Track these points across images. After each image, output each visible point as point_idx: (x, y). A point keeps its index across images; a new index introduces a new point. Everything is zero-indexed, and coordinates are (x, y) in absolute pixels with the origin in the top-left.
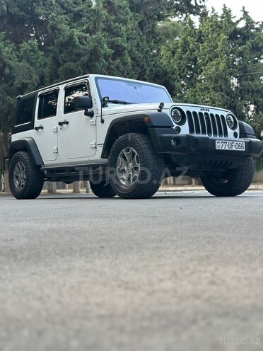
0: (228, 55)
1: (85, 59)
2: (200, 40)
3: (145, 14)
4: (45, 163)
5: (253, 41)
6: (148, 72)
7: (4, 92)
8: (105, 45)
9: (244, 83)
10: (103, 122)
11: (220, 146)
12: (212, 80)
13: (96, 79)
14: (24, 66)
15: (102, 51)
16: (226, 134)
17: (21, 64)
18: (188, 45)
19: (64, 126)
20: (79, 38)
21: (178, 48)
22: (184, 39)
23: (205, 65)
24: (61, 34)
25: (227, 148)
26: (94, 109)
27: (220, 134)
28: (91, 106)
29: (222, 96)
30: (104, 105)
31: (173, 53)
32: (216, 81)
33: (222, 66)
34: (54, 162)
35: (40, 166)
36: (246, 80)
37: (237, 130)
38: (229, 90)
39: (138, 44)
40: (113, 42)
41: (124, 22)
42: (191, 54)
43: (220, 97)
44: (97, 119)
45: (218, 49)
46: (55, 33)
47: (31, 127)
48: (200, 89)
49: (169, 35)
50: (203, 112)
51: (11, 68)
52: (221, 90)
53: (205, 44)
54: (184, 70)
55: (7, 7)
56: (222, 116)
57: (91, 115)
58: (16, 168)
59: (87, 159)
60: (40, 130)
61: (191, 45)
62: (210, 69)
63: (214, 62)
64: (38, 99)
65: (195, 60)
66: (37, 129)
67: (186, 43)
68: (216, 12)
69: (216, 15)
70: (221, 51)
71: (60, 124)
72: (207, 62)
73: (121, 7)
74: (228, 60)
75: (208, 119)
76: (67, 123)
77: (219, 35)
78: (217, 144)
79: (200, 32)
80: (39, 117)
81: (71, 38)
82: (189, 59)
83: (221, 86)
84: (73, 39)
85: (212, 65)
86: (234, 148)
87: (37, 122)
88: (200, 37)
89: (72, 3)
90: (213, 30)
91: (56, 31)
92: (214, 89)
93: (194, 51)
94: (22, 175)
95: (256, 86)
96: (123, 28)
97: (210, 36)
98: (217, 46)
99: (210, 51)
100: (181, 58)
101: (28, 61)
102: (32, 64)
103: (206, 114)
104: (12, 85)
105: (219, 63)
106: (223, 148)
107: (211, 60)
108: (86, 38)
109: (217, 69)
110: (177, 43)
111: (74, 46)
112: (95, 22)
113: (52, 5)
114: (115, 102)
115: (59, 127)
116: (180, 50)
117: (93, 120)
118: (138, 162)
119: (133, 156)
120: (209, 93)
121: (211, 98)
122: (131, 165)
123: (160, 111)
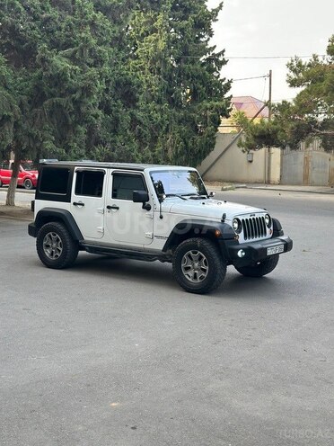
0: (168, 32)
5: (195, 16)
9: (184, 65)
12: (149, 59)
13: (151, 173)
16: (265, 233)
19: (114, 210)
27: (262, 234)
28: (148, 200)
29: (160, 79)
33: (161, 45)
34: (99, 240)
36: (186, 62)
43: (157, 81)
44: (154, 213)
45: (158, 24)
47: (67, 199)
48: (134, 67)
52: (159, 73)
56: (263, 218)
57: (148, 208)
58: (48, 237)
59: (141, 247)
60: (79, 206)
63: (152, 38)
64: (75, 175)
66: (75, 204)
70: (161, 26)
71: (108, 207)
72: (143, 35)
74: (169, 37)
75: (254, 223)
76: (117, 208)
78: (268, 251)
80: (78, 193)
83: (159, 69)
86: (277, 252)
92: (150, 70)
94: (55, 246)
95: (196, 70)
105: (157, 40)
106: (272, 253)
107: (148, 35)
109: (156, 46)
115: (107, 210)
118: (206, 265)
119: (201, 258)
120: (143, 74)
121: (146, 81)
122: (196, 264)
123: (223, 221)
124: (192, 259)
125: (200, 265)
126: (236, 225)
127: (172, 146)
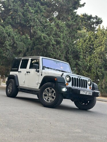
1: (45, 45)
2: (96, 38)
3: (72, 29)
4: (20, 85)
6: (70, 50)
7: (13, 53)
8: (53, 41)
10: (42, 75)
11: (82, 93)
12: (98, 54)
13: (42, 58)
14: (22, 44)
15: (51, 43)
16: (86, 87)
17: (21, 43)
18: (91, 39)
19: (28, 73)
20: (44, 37)
21: (87, 39)
22: (90, 37)
23: (96, 48)
24: (37, 34)
25: (85, 94)
26: (39, 70)
27: (84, 87)
28: (39, 68)
29: (102, 61)
30: (43, 69)
31: (85, 41)
32: (100, 55)
33: (103, 49)
34: (23, 86)
35: (18, 86)
37: (91, 86)
38: (105, 59)
39: (67, 40)
40: (56, 40)
41: (63, 32)
42: (92, 43)
43: (101, 61)
44: (40, 73)
45: (102, 43)
46: (35, 34)
47: (17, 71)
48: (93, 57)
49: (82, 36)
50: (78, 78)
51: (17, 44)
52: (102, 59)
53: (98, 40)
54: (88, 48)
55: (20, 21)
56: (86, 80)
57: (38, 72)
58: (9, 85)
59: (34, 88)
60: (20, 73)
61: (92, 39)
62: (98, 50)
63: (100, 47)
64: (21, 61)
65: (93, 45)
66: (19, 72)
67: (90, 38)
68: (104, 28)
69: (104, 29)
70: (104, 43)
71: (27, 72)
72: (98, 47)
73: (62, 27)
75: (80, 81)
76: (30, 72)
77: (104, 37)
78: (81, 92)
79: (97, 35)
80: (21, 68)
81: (40, 36)
82: (91, 45)
83: (101, 57)
84: (41, 37)
85: (99, 48)
86: (87, 94)
87: (20, 70)
88: (96, 36)
89: (44, 22)
90: (101, 35)
91: (35, 33)
92: (99, 58)
93: (93, 42)
94: (11, 88)
96: (62, 35)
97: (100, 37)
98: (102, 41)
99: (99, 43)
100: (87, 44)
101: (24, 42)
102: (25, 43)
103: (79, 79)
104: (16, 50)
105: (102, 48)
106: (83, 94)
107: (99, 46)
108: (46, 37)
109: (101, 50)
110: (87, 38)
111: (41, 39)
112: (51, 31)
113: (37, 22)
114: (48, 68)
115: (27, 73)
116: (87, 41)
117: (39, 73)
118: (55, 95)
119: (53, 92)
120: (96, 59)
121: (97, 61)
122: (50, 94)
123: (62, 76)
124: (48, 92)
125: (51, 95)
126: (68, 79)
127: (104, 84)
